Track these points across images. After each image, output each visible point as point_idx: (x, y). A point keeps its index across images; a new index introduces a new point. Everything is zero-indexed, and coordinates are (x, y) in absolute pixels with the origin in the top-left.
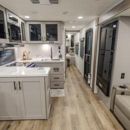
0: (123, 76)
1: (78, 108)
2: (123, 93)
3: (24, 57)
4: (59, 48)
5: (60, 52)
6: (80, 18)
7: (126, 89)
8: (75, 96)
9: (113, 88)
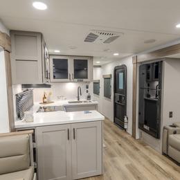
0: (171, 115)
1: (129, 157)
2: (175, 133)
3: (45, 100)
4: (87, 87)
5: (87, 92)
6: (116, 54)
7: (177, 128)
8: (117, 145)
9: (164, 128)
